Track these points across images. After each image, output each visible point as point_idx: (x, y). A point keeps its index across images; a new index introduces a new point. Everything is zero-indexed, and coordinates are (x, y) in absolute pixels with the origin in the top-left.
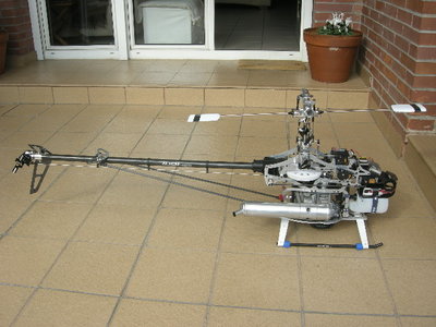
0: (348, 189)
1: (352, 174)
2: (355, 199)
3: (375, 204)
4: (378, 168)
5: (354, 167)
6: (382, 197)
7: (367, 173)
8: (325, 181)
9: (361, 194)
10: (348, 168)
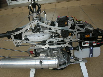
0: (71, 43)
1: (72, 32)
2: (78, 50)
3: (91, 52)
4: (90, 26)
5: (73, 27)
6: (96, 46)
7: (83, 30)
8: (54, 40)
9: (81, 46)
10: (68, 28)
